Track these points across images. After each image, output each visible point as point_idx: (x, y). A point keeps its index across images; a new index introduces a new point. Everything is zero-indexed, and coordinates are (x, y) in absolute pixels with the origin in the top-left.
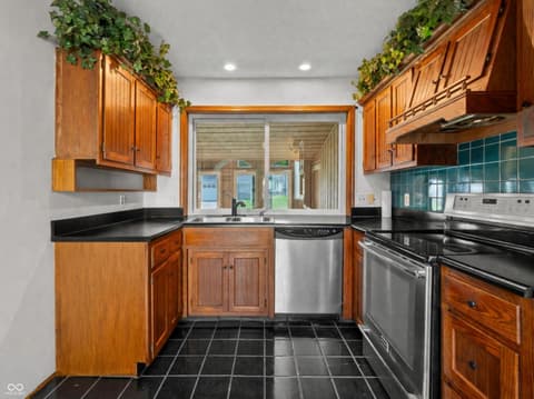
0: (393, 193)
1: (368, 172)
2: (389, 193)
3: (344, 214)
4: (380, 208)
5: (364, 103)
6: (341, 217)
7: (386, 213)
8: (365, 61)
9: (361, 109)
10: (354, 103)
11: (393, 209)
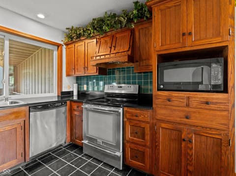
0: (78, 85)
1: (68, 75)
2: (77, 85)
3: (57, 95)
4: (73, 91)
5: (67, 44)
6: (55, 97)
7: (75, 93)
8: (73, 27)
9: (65, 46)
10: (62, 43)
11: (78, 92)
